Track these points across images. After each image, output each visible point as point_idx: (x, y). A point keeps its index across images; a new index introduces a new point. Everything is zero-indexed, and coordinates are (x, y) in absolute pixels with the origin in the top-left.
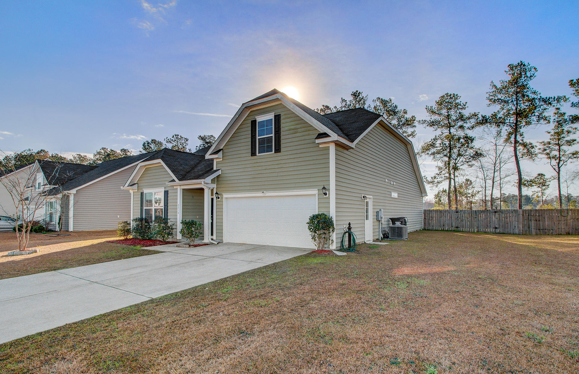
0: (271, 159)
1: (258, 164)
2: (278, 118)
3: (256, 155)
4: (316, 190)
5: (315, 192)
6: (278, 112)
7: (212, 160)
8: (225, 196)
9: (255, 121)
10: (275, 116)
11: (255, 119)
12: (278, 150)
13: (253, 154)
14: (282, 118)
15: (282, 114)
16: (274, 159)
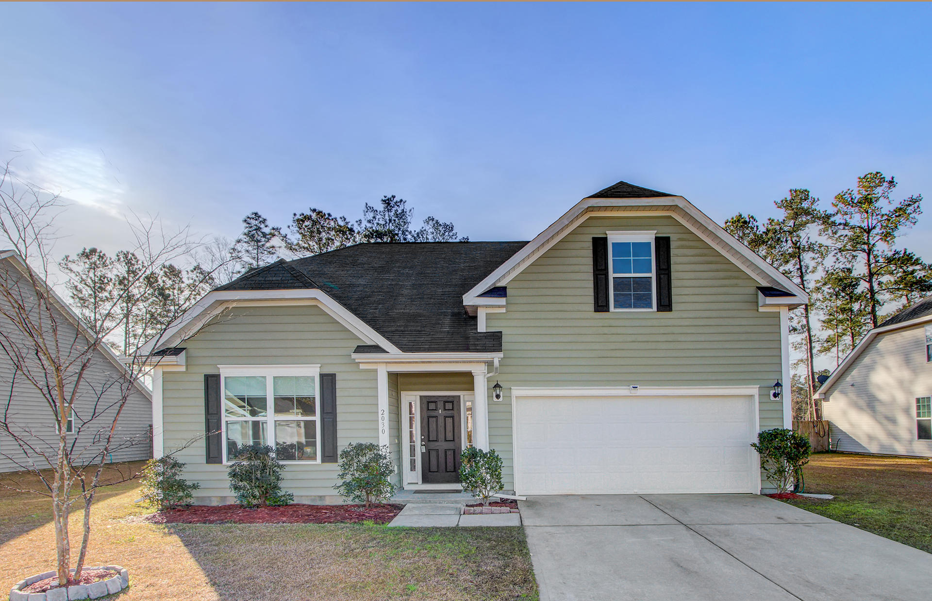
0: (649, 323)
1: (614, 330)
2: (663, 244)
3: (609, 312)
4: (755, 388)
5: (753, 390)
6: (664, 232)
7: (475, 308)
8: (516, 392)
9: (605, 240)
10: (658, 240)
11: (604, 236)
12: (665, 305)
13: (601, 305)
14: (673, 245)
15: (673, 238)
16: (655, 322)
